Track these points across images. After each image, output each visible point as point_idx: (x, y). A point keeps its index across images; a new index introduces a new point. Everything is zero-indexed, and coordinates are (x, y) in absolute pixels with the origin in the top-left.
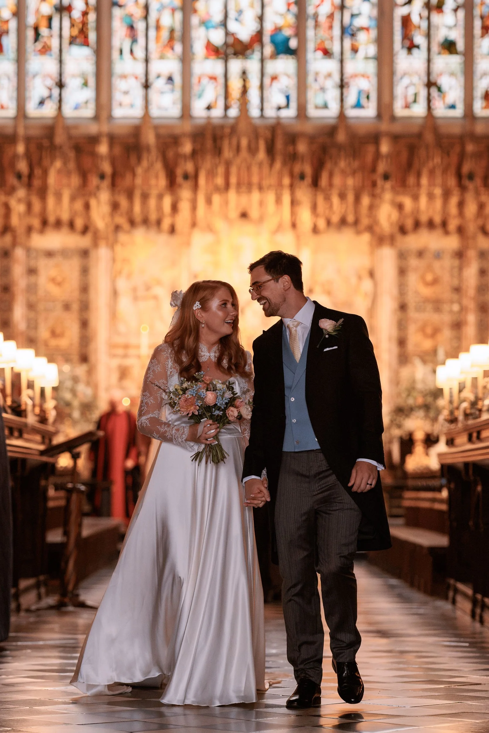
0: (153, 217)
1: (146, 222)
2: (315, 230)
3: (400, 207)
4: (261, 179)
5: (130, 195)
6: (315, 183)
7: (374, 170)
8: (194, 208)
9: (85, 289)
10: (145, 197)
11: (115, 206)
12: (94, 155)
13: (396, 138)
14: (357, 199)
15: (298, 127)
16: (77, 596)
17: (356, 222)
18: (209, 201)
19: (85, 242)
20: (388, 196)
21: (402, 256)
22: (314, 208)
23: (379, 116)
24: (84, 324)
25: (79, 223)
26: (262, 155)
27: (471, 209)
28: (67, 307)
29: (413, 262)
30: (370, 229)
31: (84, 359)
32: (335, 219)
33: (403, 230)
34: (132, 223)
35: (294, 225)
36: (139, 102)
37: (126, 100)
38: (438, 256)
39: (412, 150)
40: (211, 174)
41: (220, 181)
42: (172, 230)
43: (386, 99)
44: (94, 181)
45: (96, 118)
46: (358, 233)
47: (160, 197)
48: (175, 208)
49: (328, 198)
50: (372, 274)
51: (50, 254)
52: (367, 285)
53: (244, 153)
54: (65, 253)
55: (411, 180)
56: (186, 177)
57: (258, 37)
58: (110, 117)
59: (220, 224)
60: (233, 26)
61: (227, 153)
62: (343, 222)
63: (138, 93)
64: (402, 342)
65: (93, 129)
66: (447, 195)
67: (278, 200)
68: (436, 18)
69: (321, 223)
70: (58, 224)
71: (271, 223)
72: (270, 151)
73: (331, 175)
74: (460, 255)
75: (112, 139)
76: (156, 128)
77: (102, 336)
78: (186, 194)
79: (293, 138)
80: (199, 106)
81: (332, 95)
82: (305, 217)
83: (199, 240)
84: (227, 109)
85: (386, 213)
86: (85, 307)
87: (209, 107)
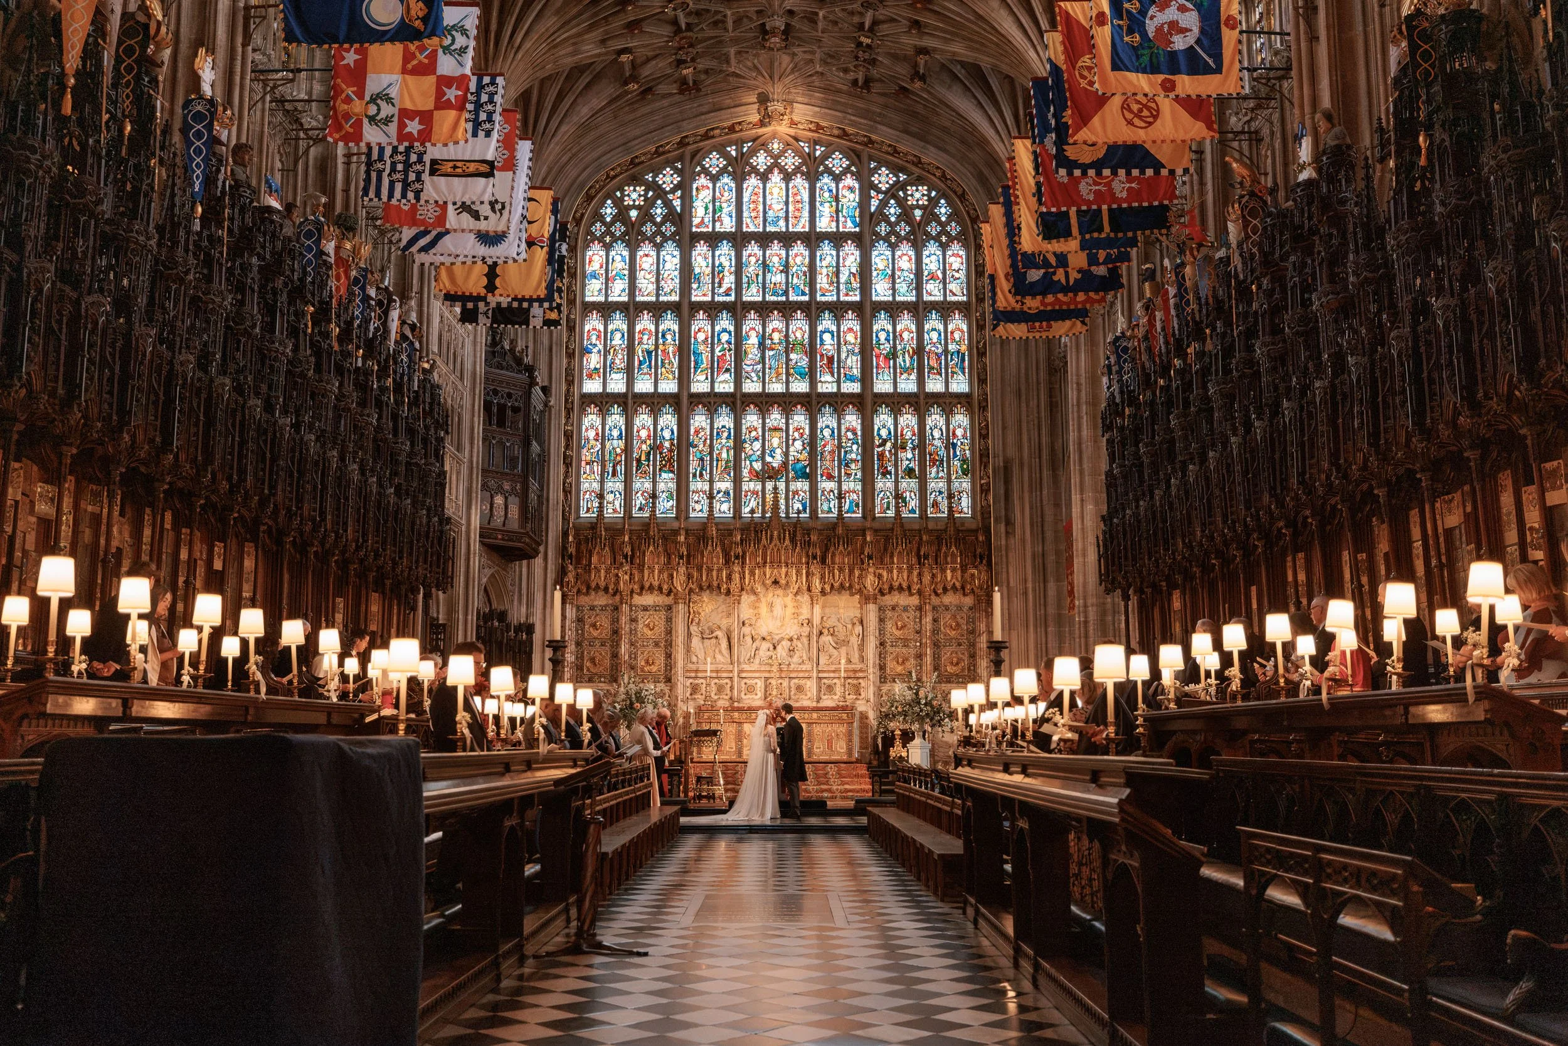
0: (715, 584)
1: (710, 587)
2: (823, 592)
3: (880, 577)
4: (787, 558)
5: (700, 570)
6: (823, 561)
7: (862, 553)
8: (742, 579)
9: (669, 632)
10: (710, 570)
11: (689, 577)
12: (677, 543)
13: (876, 531)
14: (851, 572)
15: (811, 524)
16: (595, 935)
17: (851, 587)
18: (752, 574)
19: (669, 600)
20: (871, 570)
21: (881, 609)
22: (822, 577)
23: (864, 517)
24: (669, 656)
25: (665, 587)
26: (787, 542)
27: (927, 578)
28: (657, 644)
29: (889, 614)
30: (860, 591)
31: (668, 680)
32: (836, 585)
33: (882, 593)
34: (701, 588)
35: (809, 590)
36: (706, 508)
37: (698, 507)
38: (905, 609)
39: (887, 539)
40: (754, 555)
41: (759, 559)
42: (728, 593)
43: (869, 505)
44: (675, 560)
45: (677, 518)
46: (852, 595)
47: (720, 570)
48: (729, 578)
49: (832, 572)
50: (861, 622)
51: (645, 609)
52: (858, 629)
53: (776, 541)
54: (656, 608)
55: (887, 559)
56: (737, 557)
57: (785, 464)
58: (687, 517)
59: (759, 588)
60: (768, 459)
61: (764, 541)
62: (842, 586)
63: (705, 502)
64: (882, 668)
65: (676, 525)
66: (910, 569)
67: (798, 573)
68: (901, 455)
69: (827, 588)
70: (651, 588)
71: (794, 587)
72: (793, 540)
73: (833, 555)
74: (920, 608)
75: (688, 532)
76: (717, 524)
77: (680, 664)
78: (737, 568)
79: (808, 531)
80: (746, 511)
81: (834, 503)
82: (817, 583)
83: (746, 599)
84: (764, 512)
85: (870, 581)
86: (669, 644)
87: (752, 511)
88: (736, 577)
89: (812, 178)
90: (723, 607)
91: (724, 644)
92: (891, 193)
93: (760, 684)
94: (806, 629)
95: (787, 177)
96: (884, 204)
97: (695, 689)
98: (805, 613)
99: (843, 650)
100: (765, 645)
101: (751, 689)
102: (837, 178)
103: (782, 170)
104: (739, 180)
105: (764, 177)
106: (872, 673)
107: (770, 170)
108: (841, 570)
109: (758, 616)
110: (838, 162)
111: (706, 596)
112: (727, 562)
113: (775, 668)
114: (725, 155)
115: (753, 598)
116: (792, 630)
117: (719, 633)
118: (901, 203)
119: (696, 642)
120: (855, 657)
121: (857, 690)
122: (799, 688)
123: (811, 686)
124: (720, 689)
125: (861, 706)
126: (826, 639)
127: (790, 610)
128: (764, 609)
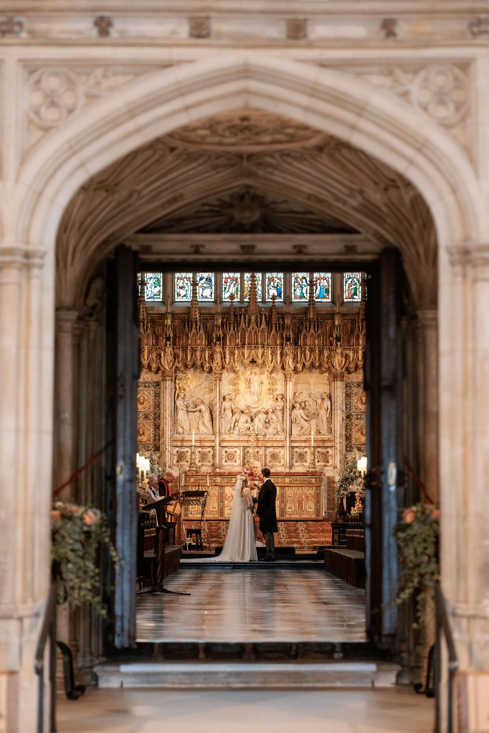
0: (199, 363)
1: (194, 365)
3: (347, 357)
4: (263, 340)
5: (185, 350)
6: (296, 343)
7: (331, 335)
8: (223, 357)
9: (157, 406)
10: (194, 351)
12: (163, 325)
13: (343, 315)
14: (321, 352)
15: (285, 309)
17: (320, 366)
18: (232, 354)
19: (157, 378)
21: (348, 386)
23: (333, 302)
24: (157, 427)
25: (154, 366)
26: (263, 326)
28: (146, 417)
29: (355, 389)
30: (329, 370)
31: (157, 448)
32: (308, 364)
33: (348, 371)
34: (186, 367)
35: (283, 368)
37: (182, 293)
39: (354, 323)
40: (234, 337)
41: (238, 341)
42: (210, 370)
43: (338, 292)
44: (162, 341)
45: (163, 302)
46: (322, 373)
47: (203, 351)
48: (211, 357)
49: (303, 353)
50: (330, 398)
52: (327, 403)
53: (253, 325)
54: (145, 384)
55: (353, 341)
58: (173, 302)
59: (238, 367)
61: (243, 325)
62: (313, 365)
64: (348, 438)
65: (162, 309)
67: (273, 354)
69: (300, 366)
70: (142, 366)
71: (270, 366)
72: (269, 323)
73: (305, 337)
75: (173, 314)
76: (200, 309)
77: (168, 434)
78: (218, 349)
79: (282, 316)
80: (226, 296)
81: (306, 289)
82: (289, 361)
83: (227, 376)
84: (242, 297)
85: (338, 361)
86: (158, 416)
87: (232, 297)
88: (218, 357)
90: (206, 384)
91: (207, 416)
93: (239, 452)
94: (280, 404)
97: (181, 457)
98: (279, 388)
99: (313, 422)
100: (244, 418)
101: (231, 457)
106: (339, 443)
108: (312, 351)
109: (237, 391)
111: (190, 374)
112: (210, 343)
113: (252, 438)
115: (232, 375)
116: (268, 403)
117: (202, 407)
119: (181, 415)
120: (324, 429)
121: (325, 458)
122: (274, 456)
123: (284, 454)
124: (203, 457)
125: (329, 472)
126: (298, 412)
127: (266, 386)
128: (242, 386)
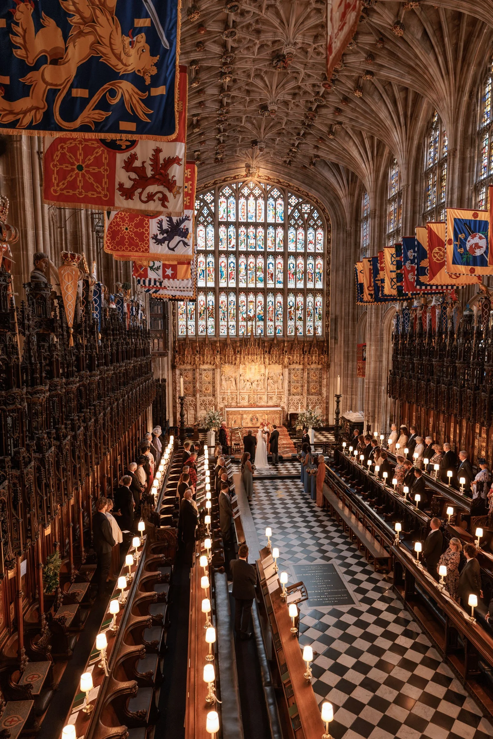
1: (229, 362)
2: (269, 364)
4: (257, 352)
5: (225, 356)
6: (269, 353)
7: (283, 350)
8: (240, 359)
9: (214, 378)
10: (228, 356)
11: (221, 358)
12: (216, 346)
13: (288, 341)
14: (279, 357)
15: (265, 338)
17: (279, 362)
18: (244, 357)
19: (214, 367)
20: (287, 356)
21: (289, 370)
22: (269, 359)
23: (284, 335)
24: (214, 387)
25: (212, 363)
26: (257, 346)
27: (306, 360)
28: (209, 383)
29: (292, 371)
30: (282, 364)
31: (214, 395)
32: (274, 361)
33: (290, 364)
34: (225, 363)
35: (264, 363)
36: (226, 332)
37: (223, 331)
38: (298, 370)
39: (292, 345)
40: (245, 351)
41: (247, 353)
42: (235, 364)
43: (285, 331)
44: (216, 352)
45: (215, 336)
46: (280, 365)
47: (232, 356)
48: (236, 359)
49: (272, 357)
50: (283, 375)
51: (205, 370)
52: (281, 377)
53: (253, 346)
54: (208, 370)
55: (292, 352)
56: (238, 351)
57: (255, 315)
58: (219, 336)
59: (247, 363)
60: (249, 313)
61: (248, 345)
62: (276, 362)
63: (226, 329)
64: (289, 390)
65: (215, 339)
66: (300, 356)
67: (261, 357)
68: (297, 312)
69: (271, 362)
70: (207, 363)
71: (259, 363)
72: (259, 345)
73: (273, 351)
74: (303, 370)
75: (220, 341)
77: (218, 390)
78: (238, 356)
79: (264, 342)
80: (240, 333)
81: (273, 330)
82: (267, 360)
83: (242, 366)
84: (247, 333)
85: (286, 360)
86: (214, 383)
87: (243, 333)
88: (238, 359)
89: (266, 199)
90: (233, 369)
91: (234, 383)
92: (296, 207)
93: (247, 397)
94: (263, 377)
95: (256, 199)
96: (293, 211)
97: (223, 399)
98: (263, 371)
99: (276, 385)
100: (249, 383)
101: (243, 399)
102: (275, 200)
103: (254, 196)
104: (237, 199)
105: (247, 198)
106: (286, 392)
107: (249, 195)
108: (276, 356)
109: (245, 372)
110: (276, 193)
111: (227, 365)
112: (235, 353)
113: (252, 391)
114: (231, 188)
115: (244, 366)
116: (258, 377)
117: (232, 379)
118: (300, 211)
119: (224, 382)
120: (280, 387)
121: (280, 398)
122: (260, 398)
123: (265, 397)
124: (232, 398)
125: (282, 405)
126: (270, 381)
127: (257, 370)
128: (247, 370)
